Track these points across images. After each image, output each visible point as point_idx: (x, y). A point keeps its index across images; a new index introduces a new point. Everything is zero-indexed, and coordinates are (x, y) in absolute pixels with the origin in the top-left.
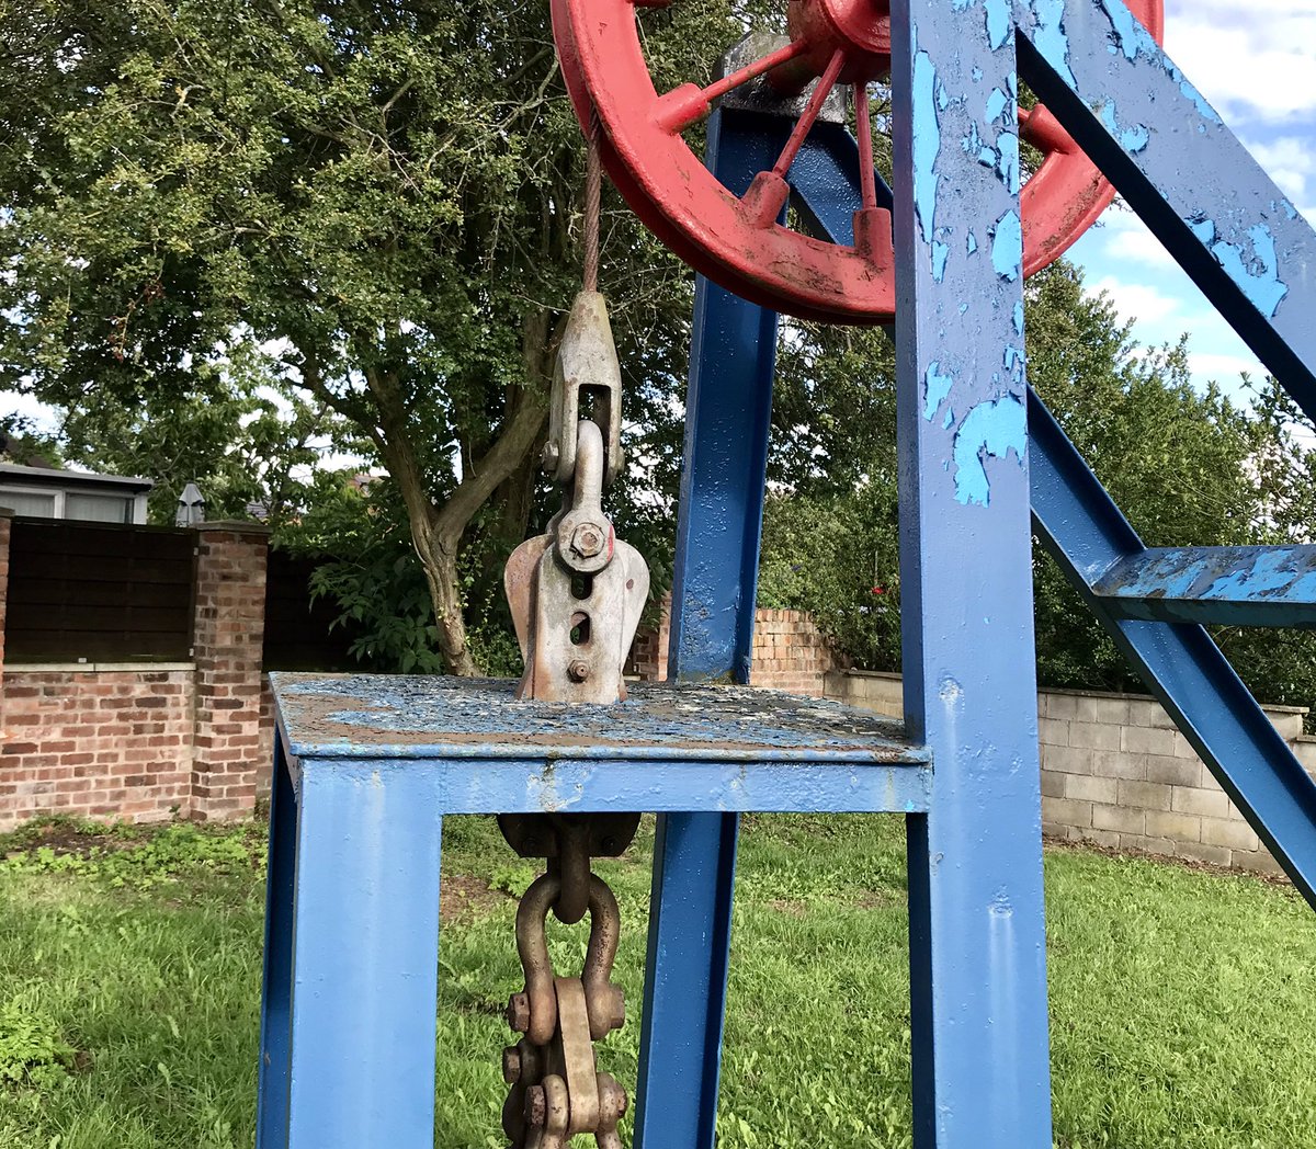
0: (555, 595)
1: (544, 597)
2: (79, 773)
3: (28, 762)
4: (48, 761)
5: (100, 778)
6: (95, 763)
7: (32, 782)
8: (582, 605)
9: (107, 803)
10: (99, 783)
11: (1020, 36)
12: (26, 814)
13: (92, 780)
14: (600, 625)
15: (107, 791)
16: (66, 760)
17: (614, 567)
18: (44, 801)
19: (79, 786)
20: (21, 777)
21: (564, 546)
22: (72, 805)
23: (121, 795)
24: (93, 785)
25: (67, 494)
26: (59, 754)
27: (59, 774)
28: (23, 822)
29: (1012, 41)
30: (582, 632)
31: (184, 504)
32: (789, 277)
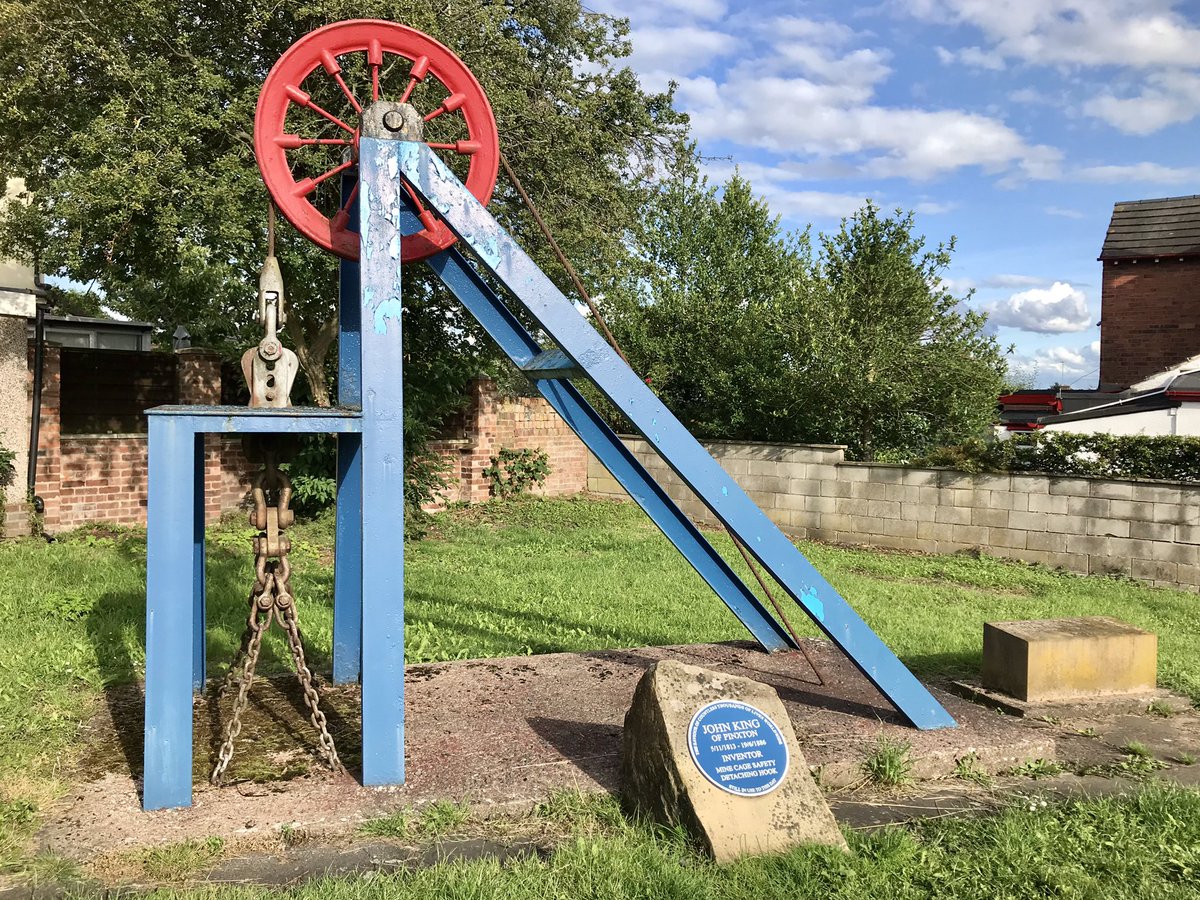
0: (260, 369)
1: (255, 369)
2: (111, 498)
3: (78, 492)
4: (91, 491)
5: (124, 501)
6: (120, 492)
7: (82, 504)
8: (271, 372)
9: (129, 515)
10: (124, 504)
11: (402, 174)
12: (79, 522)
13: (120, 502)
14: (278, 380)
15: (129, 509)
16: (102, 491)
17: (283, 358)
18: (90, 515)
19: (112, 506)
20: (75, 500)
21: (262, 351)
22: (107, 517)
23: (137, 511)
24: (120, 504)
25: (98, 333)
26: (98, 487)
27: (99, 499)
28: (78, 527)
29: (398, 176)
30: (271, 383)
31: (176, 338)
32: (348, 250)
